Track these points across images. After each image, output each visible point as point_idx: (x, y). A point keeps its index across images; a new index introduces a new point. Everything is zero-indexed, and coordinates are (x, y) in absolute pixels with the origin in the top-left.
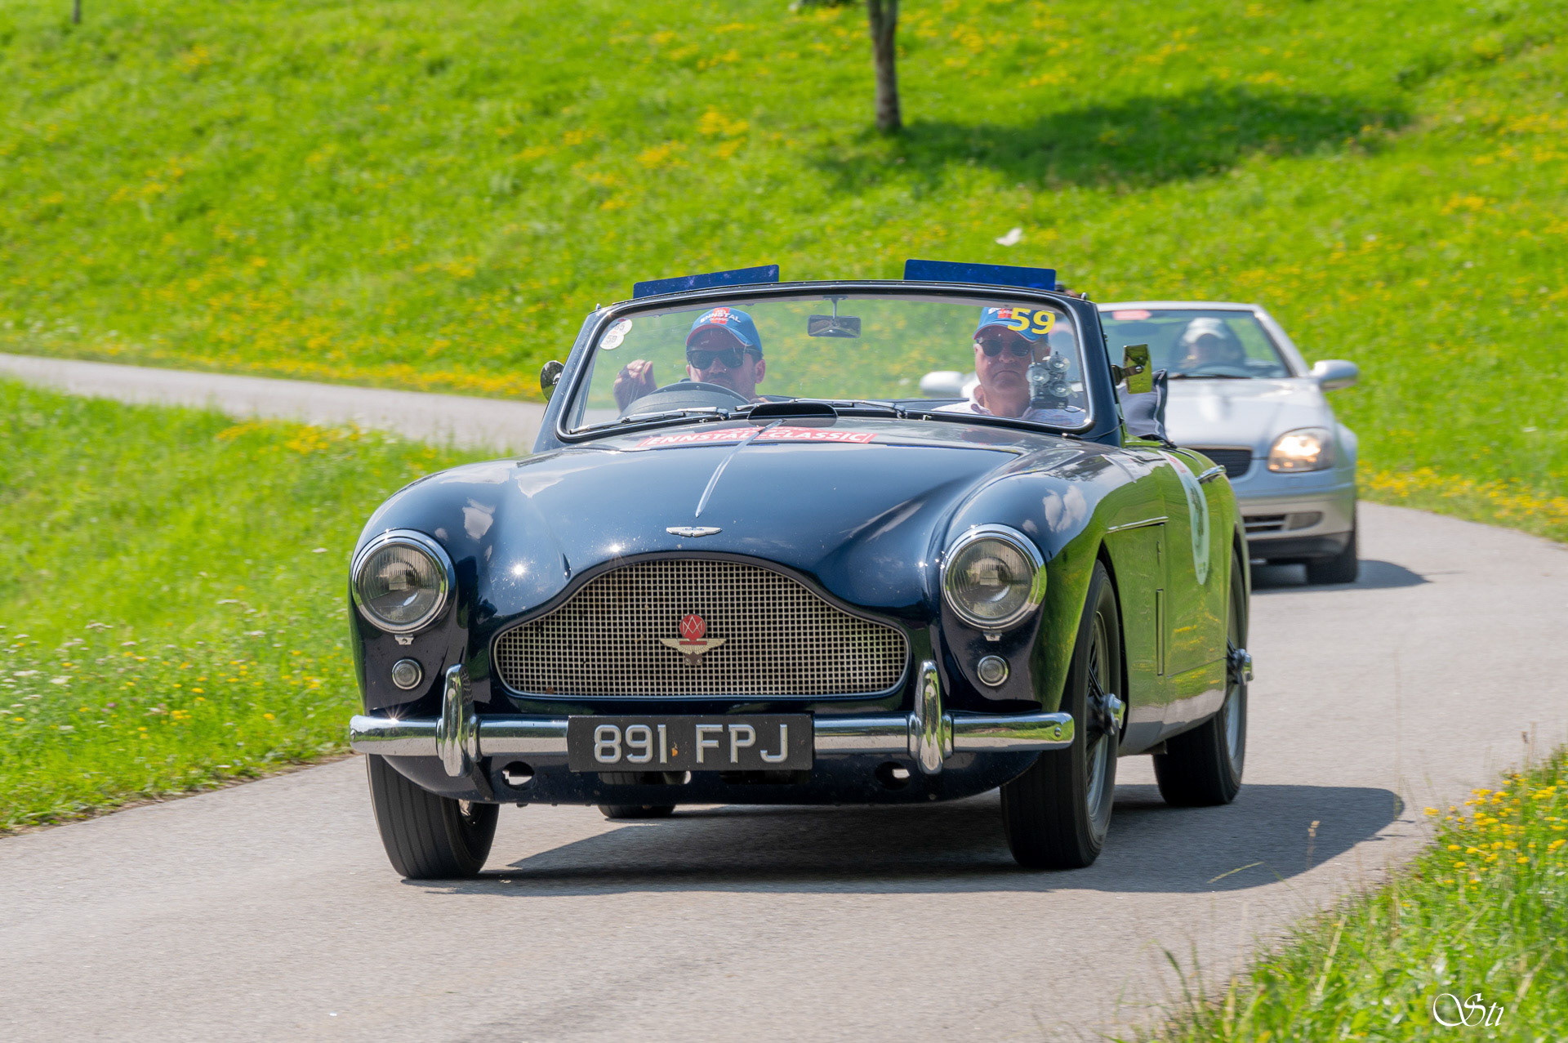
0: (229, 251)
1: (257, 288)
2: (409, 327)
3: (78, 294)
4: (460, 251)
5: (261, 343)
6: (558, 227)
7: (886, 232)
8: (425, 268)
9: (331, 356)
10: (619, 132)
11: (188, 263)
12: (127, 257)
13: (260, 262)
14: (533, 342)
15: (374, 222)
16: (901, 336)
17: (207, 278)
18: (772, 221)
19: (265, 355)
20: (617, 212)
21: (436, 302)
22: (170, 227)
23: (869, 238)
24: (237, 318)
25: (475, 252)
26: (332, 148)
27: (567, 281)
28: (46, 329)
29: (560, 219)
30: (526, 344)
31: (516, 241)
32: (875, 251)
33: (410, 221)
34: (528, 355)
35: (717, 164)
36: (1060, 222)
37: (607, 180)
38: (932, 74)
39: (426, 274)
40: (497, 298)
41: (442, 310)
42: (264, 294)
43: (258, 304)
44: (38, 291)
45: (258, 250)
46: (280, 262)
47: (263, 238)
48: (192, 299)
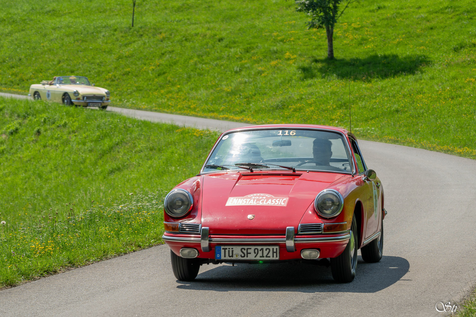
0: (171, 83)
1: (178, 93)
2: (215, 103)
3: (134, 93)
4: (227, 85)
5: (179, 106)
6: (251, 80)
9: (197, 110)
10: (265, 57)
11: (161, 86)
12: (146, 84)
13: (179, 86)
15: (206, 77)
16: (334, 109)
17: (166, 90)
19: (180, 109)
20: (265, 77)
22: (156, 77)
24: (172, 99)
25: (231, 85)
26: (195, 59)
27: (253, 93)
28: (127, 102)
30: (244, 108)
31: (241, 83)
32: (328, 88)
33: (215, 77)
34: (244, 111)
35: (289, 65)
37: (263, 69)
38: (341, 45)
39: (219, 90)
40: (236, 97)
41: (223, 99)
42: (180, 94)
43: (178, 97)
44: (124, 92)
45: (178, 83)
46: (183, 86)
47: (179, 80)
48: (162, 95)
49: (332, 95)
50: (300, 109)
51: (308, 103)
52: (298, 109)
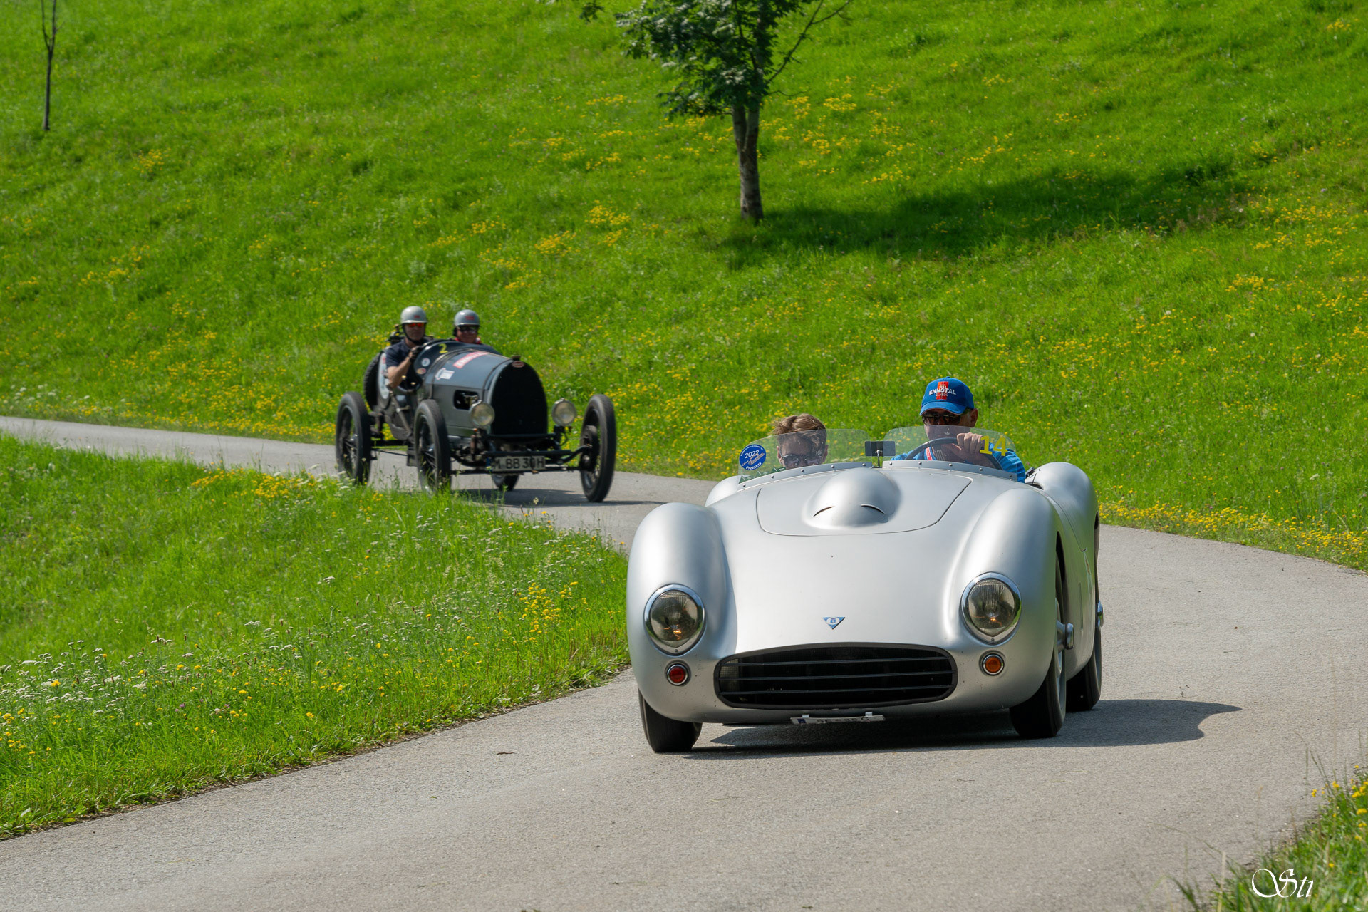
0: (184, 325)
1: (210, 357)
3: (53, 364)
4: (384, 325)
5: (214, 405)
7: (750, 308)
8: (353, 340)
9: (278, 415)
10: (519, 223)
11: (149, 337)
12: (95, 332)
13: (212, 336)
15: (309, 301)
16: (766, 398)
17: (167, 348)
18: (653, 298)
19: (217, 415)
20: (520, 292)
22: (131, 305)
23: (737, 313)
24: (191, 383)
26: (271, 238)
28: (27, 394)
29: (471, 298)
32: (743, 324)
33: (341, 300)
35: (604, 250)
36: (900, 299)
37: (511, 264)
38: (788, 173)
42: (215, 363)
43: (209, 372)
44: (19, 360)
45: (209, 325)
46: (229, 335)
47: (212, 313)
48: (153, 367)
49: (758, 350)
50: (644, 401)
51: (671, 379)
52: (637, 402)
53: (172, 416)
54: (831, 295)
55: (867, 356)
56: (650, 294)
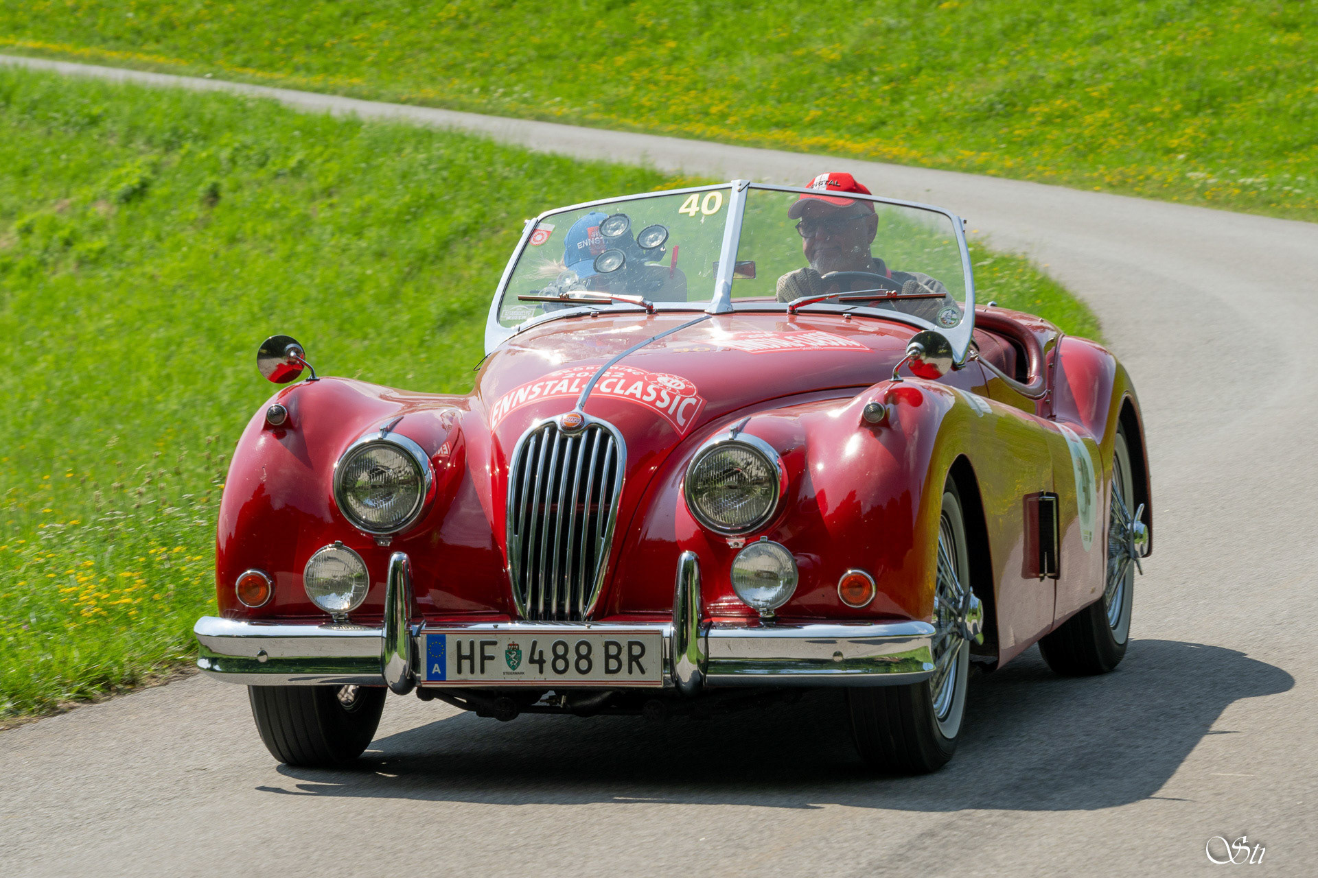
0: (647, 34)
1: (669, 64)
2: (789, 99)
3: (528, 66)
4: (829, 40)
5: (673, 109)
6: (905, 22)
7: (1164, 31)
8: (800, 52)
9: (731, 120)
11: (615, 44)
12: (566, 38)
13: (672, 44)
14: (887, 112)
15: (761, 14)
16: (1177, 116)
17: (630, 56)
18: (1075, 20)
19: (676, 119)
20: (953, 11)
21: (811, 80)
22: (600, 15)
23: (1152, 36)
24: (652, 87)
25: (841, 41)
27: (913, 65)
28: (505, 95)
29: (908, 16)
30: (882, 115)
31: (873, 33)
32: (1157, 47)
33: (790, 14)
34: (883, 123)
36: (1303, 27)
39: (803, 57)
40: (859, 78)
41: (815, 86)
42: (675, 69)
43: (670, 77)
44: (498, 63)
45: (670, 34)
46: (687, 44)
47: (673, 25)
48: (619, 72)
49: (1170, 72)
50: (1065, 116)
51: (1090, 97)
52: (1058, 117)
53: (635, 119)
54: (1239, 21)
55: (1268, 80)
56: (1073, 16)
